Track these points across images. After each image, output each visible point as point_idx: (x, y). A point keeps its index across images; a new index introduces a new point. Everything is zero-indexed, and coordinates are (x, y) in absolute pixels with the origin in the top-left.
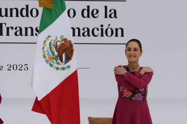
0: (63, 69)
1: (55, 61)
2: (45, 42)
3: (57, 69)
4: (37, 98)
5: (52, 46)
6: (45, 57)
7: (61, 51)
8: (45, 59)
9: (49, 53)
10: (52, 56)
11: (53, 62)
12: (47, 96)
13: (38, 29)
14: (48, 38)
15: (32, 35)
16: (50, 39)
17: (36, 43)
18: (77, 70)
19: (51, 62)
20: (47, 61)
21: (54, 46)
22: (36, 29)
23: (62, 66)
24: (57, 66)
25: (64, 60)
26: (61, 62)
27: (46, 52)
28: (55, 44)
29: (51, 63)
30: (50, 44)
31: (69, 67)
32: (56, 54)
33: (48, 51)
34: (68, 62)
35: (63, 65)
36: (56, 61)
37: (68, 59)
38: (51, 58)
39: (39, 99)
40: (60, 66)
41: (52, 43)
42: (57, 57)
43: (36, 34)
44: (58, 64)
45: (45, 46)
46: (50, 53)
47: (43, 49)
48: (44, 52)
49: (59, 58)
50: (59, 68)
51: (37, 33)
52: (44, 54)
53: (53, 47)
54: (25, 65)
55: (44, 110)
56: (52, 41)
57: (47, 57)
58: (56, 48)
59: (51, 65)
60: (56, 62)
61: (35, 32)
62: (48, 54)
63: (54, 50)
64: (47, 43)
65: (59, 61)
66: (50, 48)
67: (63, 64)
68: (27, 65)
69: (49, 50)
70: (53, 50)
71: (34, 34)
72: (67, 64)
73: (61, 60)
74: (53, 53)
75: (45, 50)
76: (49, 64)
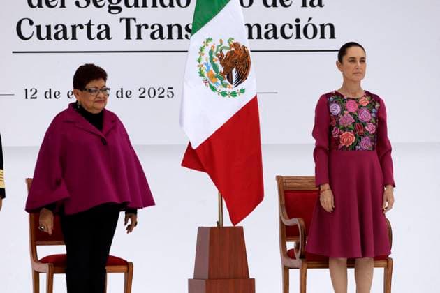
0: (234, 94)
1: (219, 81)
2: (202, 49)
3: (224, 94)
4: (190, 143)
5: (214, 55)
6: (202, 75)
7: (228, 63)
8: (202, 78)
9: (208, 67)
10: (215, 73)
11: (217, 83)
12: (209, 141)
13: (190, 27)
14: (208, 43)
15: (180, 37)
16: (210, 44)
17: (187, 51)
18: (256, 97)
19: (212, 82)
20: (206, 82)
21: (217, 55)
22: (187, 28)
23: (231, 90)
24: (223, 89)
25: (234, 79)
26: (230, 84)
27: (204, 66)
28: (219, 52)
29: (213, 84)
30: (211, 52)
31: (243, 91)
32: (221, 69)
33: (207, 65)
34: (240, 83)
35: (232, 88)
36: (222, 80)
37: (242, 77)
38: (212, 77)
39: (195, 147)
40: (227, 90)
41: (215, 50)
43: (187, 36)
44: (225, 86)
45: (202, 57)
46: (211, 68)
47: (199, 61)
48: (200, 67)
49: (226, 76)
50: (227, 93)
51: (189, 35)
52: (200, 69)
53: (215, 57)
54: (169, 88)
55: (203, 164)
56: (213, 47)
57: (206, 75)
58: (221, 59)
59: (213, 89)
60: (222, 83)
61: (184, 32)
62: (208, 70)
63: (218, 63)
64: (206, 51)
65: (226, 81)
66: (211, 59)
67: (233, 86)
68: (172, 88)
69: (209, 63)
70: (215, 63)
71: (183, 36)
72: (241, 86)
73: (230, 79)
74: (216, 68)
75: (202, 63)
76: (209, 87)
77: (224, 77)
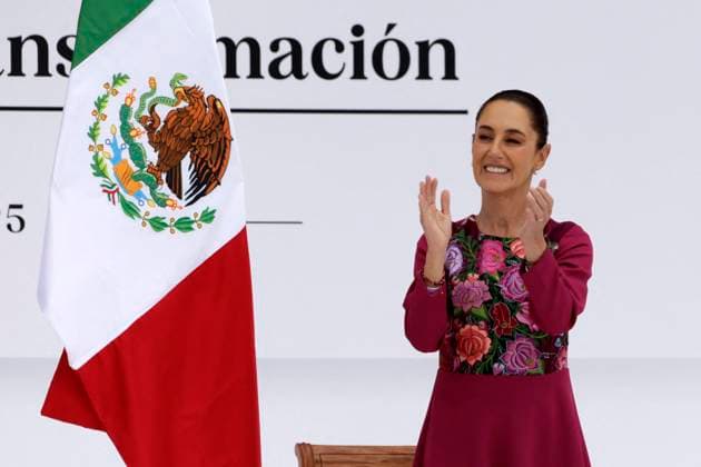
0: (184, 225)
1: (146, 190)
2: (100, 103)
3: (158, 224)
4: (65, 355)
5: (132, 120)
6: (99, 172)
7: (171, 142)
8: (100, 180)
9: (117, 151)
10: (135, 169)
11: (139, 195)
12: (114, 349)
13: (71, 43)
14: (118, 88)
15: (43, 70)
16: (123, 89)
17: (61, 109)
18: (244, 231)
19: (128, 192)
20: (110, 191)
21: (142, 120)
22: (62, 47)
23: (178, 214)
24: (157, 211)
25: (186, 184)
26: (173, 196)
27: (108, 149)
28: (146, 113)
29: (129, 198)
30: (125, 112)
31: (208, 216)
32: (152, 156)
33: (114, 145)
34: (203, 194)
35: (180, 209)
36: (152, 189)
37: (207, 178)
38: (127, 178)
39: (76, 363)
40: (168, 214)
41: (135, 106)
42: (155, 170)
43: (61, 69)
44: (162, 203)
45: (102, 123)
46: (125, 155)
47: (93, 134)
48: (96, 149)
49: (164, 176)
50: (167, 221)
51: (67, 64)
52: (95, 157)
53: (137, 125)
54: (12, 207)
55: (100, 415)
56: (131, 98)
57: (110, 171)
58: (150, 129)
59: (129, 209)
60: (152, 194)
61: (55, 58)
62: (116, 160)
63: (143, 140)
64: (113, 108)
65: (164, 189)
66: (126, 130)
67: (183, 203)
68: (20, 207)
69: (120, 141)
70: (137, 140)
71: (52, 68)
72: (203, 204)
73: (175, 185)
74: (137, 154)
75: (100, 140)
76: (119, 205)
77: (159, 179)
